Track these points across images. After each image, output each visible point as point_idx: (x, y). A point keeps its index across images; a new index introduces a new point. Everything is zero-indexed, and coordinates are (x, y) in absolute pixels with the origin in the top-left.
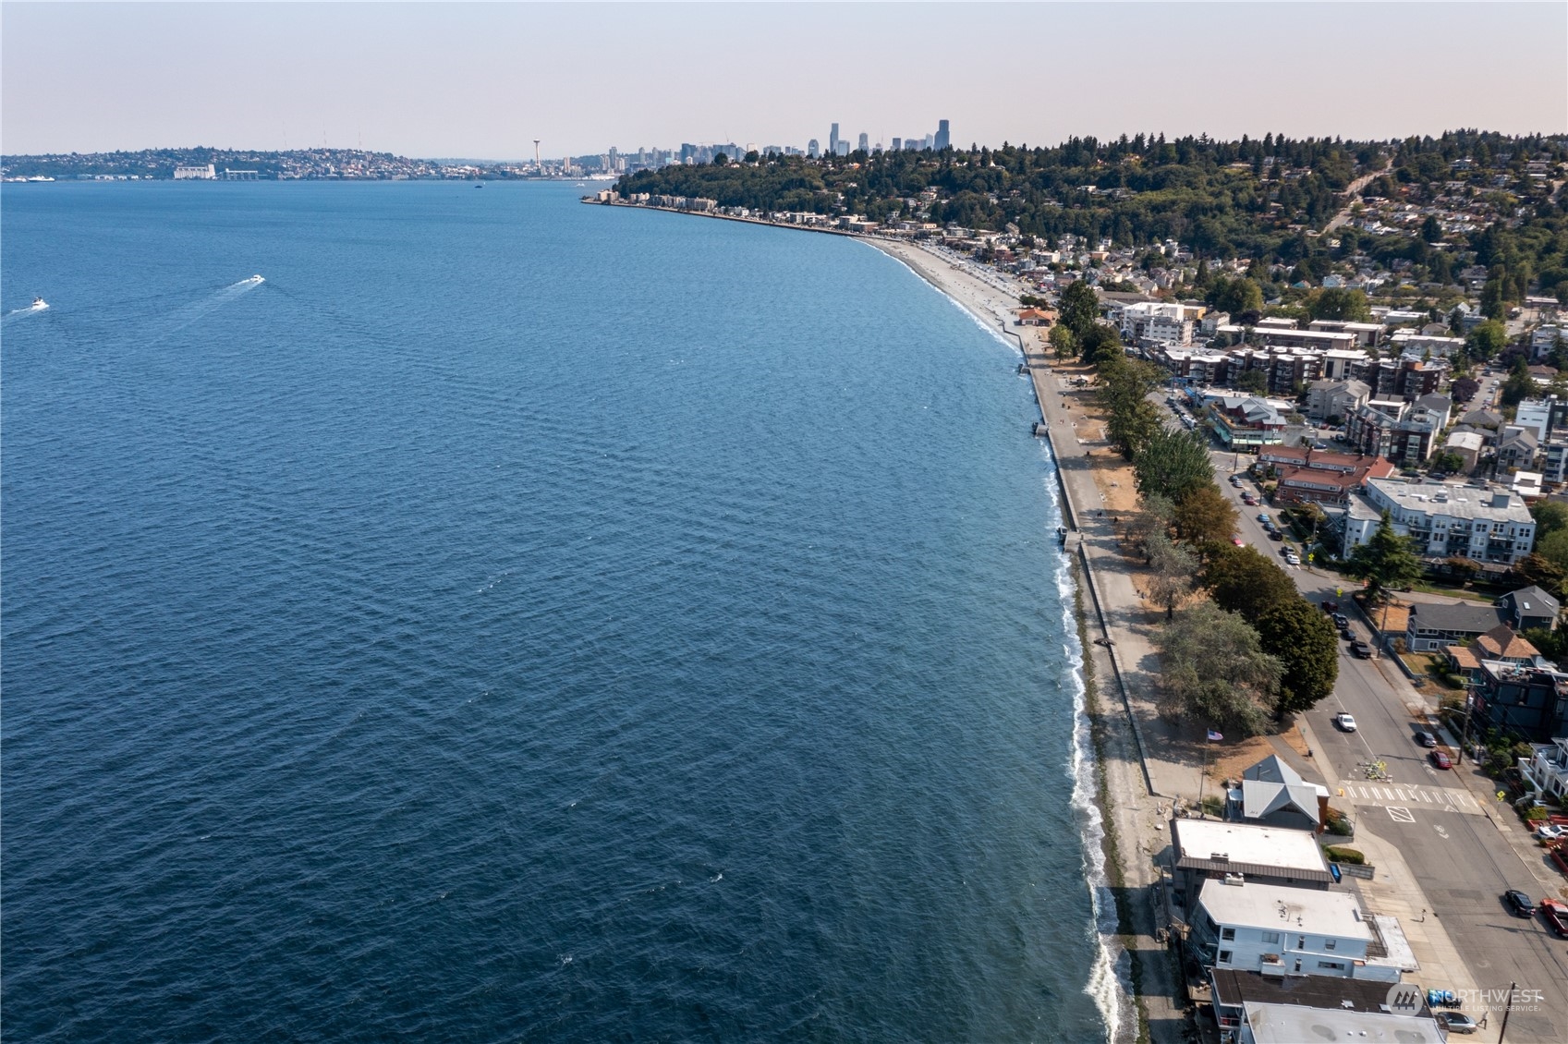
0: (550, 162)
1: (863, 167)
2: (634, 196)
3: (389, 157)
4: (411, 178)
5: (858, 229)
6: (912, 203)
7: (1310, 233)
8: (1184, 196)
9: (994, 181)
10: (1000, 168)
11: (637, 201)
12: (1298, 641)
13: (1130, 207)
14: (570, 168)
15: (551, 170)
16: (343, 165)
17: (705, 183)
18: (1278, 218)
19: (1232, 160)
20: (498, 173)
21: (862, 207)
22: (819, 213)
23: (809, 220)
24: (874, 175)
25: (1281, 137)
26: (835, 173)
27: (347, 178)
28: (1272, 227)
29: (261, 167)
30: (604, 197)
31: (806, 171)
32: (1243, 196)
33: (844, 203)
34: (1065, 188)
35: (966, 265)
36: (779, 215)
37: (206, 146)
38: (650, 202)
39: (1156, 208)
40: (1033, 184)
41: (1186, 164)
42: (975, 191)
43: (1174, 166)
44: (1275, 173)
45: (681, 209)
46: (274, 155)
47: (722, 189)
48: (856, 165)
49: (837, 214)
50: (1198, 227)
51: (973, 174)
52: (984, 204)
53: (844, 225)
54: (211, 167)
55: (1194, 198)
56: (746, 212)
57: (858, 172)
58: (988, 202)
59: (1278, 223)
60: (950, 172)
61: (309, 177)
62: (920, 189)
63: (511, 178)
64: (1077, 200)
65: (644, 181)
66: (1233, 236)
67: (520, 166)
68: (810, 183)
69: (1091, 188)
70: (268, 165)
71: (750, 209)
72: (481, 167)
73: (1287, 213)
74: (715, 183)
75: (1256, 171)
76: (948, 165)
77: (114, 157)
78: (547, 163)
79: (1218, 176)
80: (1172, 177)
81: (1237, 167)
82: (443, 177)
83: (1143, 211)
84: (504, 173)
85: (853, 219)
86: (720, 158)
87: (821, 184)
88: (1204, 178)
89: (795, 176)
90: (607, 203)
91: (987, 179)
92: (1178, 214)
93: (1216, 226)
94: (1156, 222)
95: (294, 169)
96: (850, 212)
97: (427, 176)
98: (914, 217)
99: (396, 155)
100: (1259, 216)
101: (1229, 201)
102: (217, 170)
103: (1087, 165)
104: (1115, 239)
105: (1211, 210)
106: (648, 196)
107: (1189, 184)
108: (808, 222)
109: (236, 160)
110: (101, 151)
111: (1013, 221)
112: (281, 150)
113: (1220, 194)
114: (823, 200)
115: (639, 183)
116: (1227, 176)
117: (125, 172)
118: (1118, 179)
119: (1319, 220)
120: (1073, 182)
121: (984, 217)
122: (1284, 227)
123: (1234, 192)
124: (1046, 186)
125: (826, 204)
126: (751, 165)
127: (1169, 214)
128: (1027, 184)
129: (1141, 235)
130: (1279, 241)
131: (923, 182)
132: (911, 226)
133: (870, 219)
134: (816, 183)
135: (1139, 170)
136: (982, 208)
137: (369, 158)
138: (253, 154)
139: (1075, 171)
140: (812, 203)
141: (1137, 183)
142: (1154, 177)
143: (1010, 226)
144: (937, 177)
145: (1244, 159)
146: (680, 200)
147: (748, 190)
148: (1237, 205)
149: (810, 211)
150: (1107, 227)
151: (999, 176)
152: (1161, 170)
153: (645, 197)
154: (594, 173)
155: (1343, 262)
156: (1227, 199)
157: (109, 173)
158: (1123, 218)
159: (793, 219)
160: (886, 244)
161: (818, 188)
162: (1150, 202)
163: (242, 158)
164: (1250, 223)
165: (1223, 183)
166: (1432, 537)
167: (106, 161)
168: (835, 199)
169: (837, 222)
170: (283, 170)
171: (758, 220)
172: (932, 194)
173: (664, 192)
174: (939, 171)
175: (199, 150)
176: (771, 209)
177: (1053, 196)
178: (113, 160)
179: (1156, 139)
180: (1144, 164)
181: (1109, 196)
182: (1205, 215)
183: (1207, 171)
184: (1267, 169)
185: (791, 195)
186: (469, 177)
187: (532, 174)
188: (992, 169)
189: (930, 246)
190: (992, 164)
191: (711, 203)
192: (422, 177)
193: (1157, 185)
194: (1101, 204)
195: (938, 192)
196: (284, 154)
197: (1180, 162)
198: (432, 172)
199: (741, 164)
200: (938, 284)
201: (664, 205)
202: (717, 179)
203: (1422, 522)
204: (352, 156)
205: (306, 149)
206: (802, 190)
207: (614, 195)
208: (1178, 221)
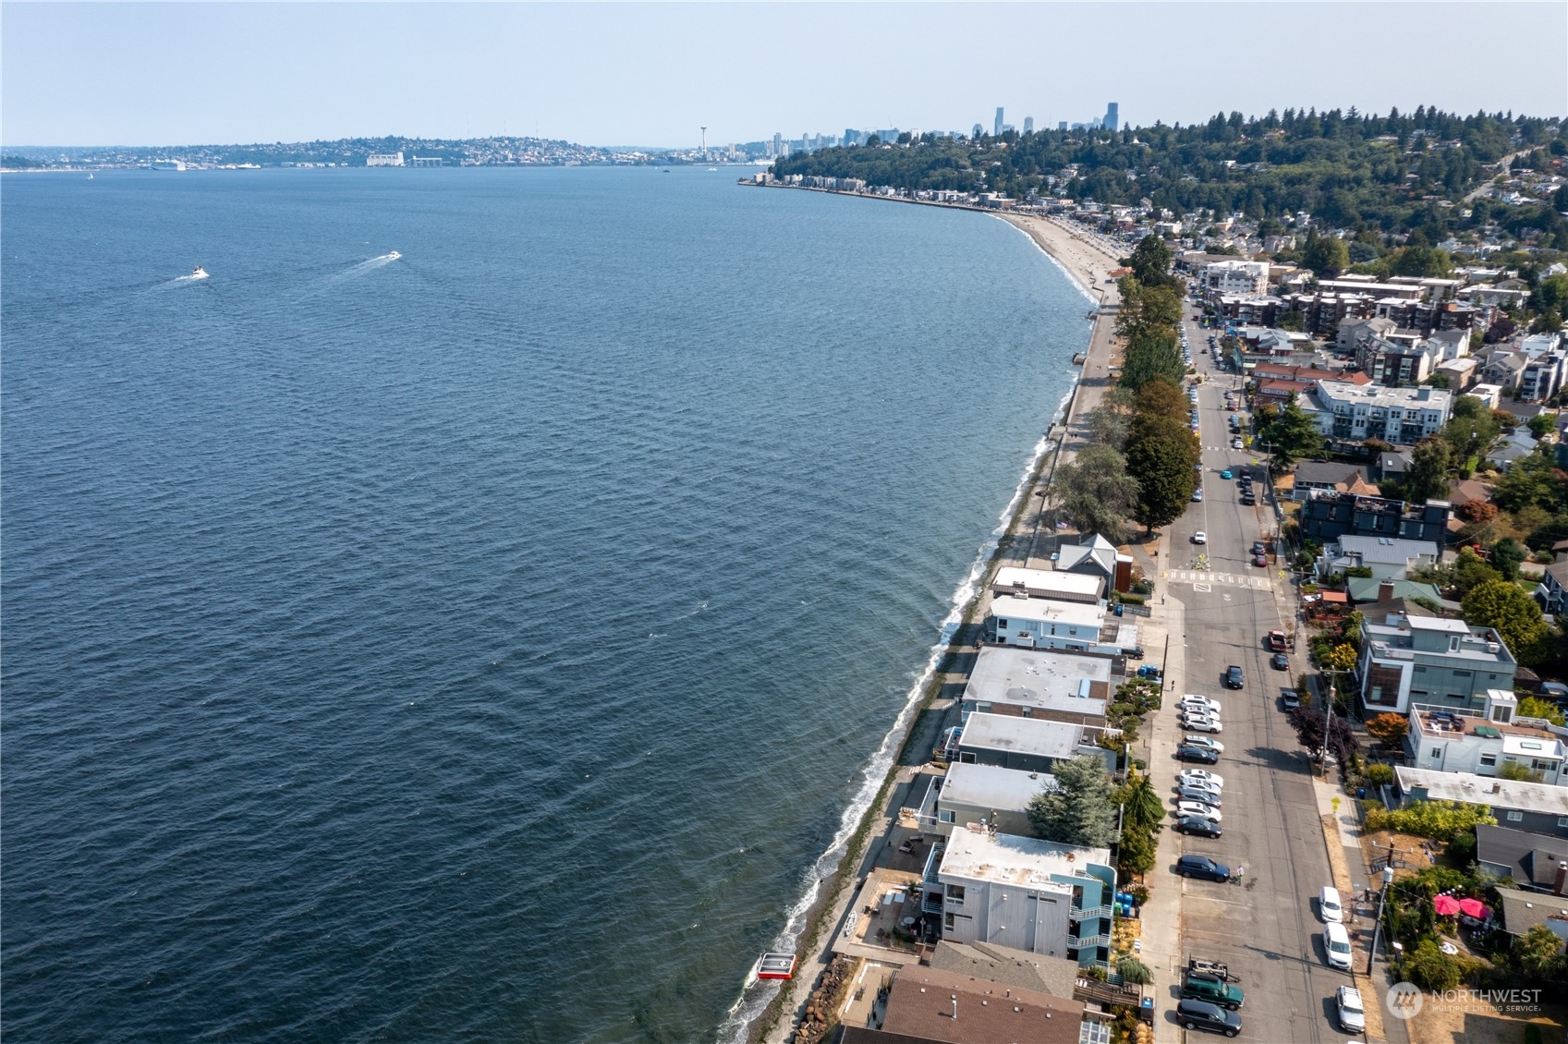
0: (717, 149)
1: (1009, 146)
2: (788, 178)
3: (564, 144)
4: (583, 164)
5: (995, 205)
6: (1051, 180)
7: (1444, 203)
8: (1322, 169)
9: (1134, 158)
10: (1143, 145)
11: (790, 182)
12: (1154, 467)
13: (1264, 181)
14: (734, 154)
15: (717, 155)
16: (520, 152)
17: (855, 164)
18: (1413, 189)
19: (1379, 133)
20: (666, 159)
21: (1002, 185)
22: (961, 190)
23: (951, 197)
24: (1018, 153)
25: (1433, 109)
26: (981, 153)
27: (523, 165)
28: (1406, 198)
29: (445, 154)
30: (759, 179)
31: (954, 151)
32: (1382, 168)
33: (987, 181)
34: (1204, 163)
35: (1086, 236)
36: (922, 193)
37: (396, 135)
38: (802, 183)
39: (1291, 181)
40: (1174, 160)
41: (1331, 138)
42: (1115, 167)
43: (1319, 139)
44: (1420, 144)
45: (830, 189)
46: (457, 143)
47: (872, 169)
48: (1004, 145)
49: (977, 191)
50: (1330, 199)
51: (1114, 151)
52: (1121, 181)
53: (983, 202)
54: (400, 155)
55: (1331, 170)
56: (892, 191)
57: (1004, 151)
58: (1125, 178)
59: (1412, 194)
60: (1092, 149)
61: (489, 164)
62: (1062, 166)
63: (677, 164)
64: (1214, 175)
65: (799, 162)
66: (1365, 208)
67: (687, 152)
68: (957, 163)
69: (1230, 163)
70: (451, 153)
71: (896, 188)
72: (650, 154)
73: (1423, 185)
74: (865, 164)
75: (1402, 143)
76: (1090, 143)
77: (313, 146)
78: (712, 150)
79: (1361, 149)
80: (1313, 150)
81: (1385, 139)
82: (613, 163)
83: (1277, 184)
84: (671, 159)
85: (992, 196)
86: (873, 139)
87: (967, 163)
88: (1346, 151)
89: (942, 156)
90: (762, 184)
91: (1129, 155)
92: (1312, 187)
93: (1348, 198)
94: (1290, 194)
95: (475, 156)
96: (990, 190)
97: (598, 162)
98: (1052, 194)
99: (571, 142)
100: (1392, 187)
101: (1369, 174)
102: (405, 158)
103: (1228, 140)
104: (1246, 213)
105: (1348, 182)
106: (801, 177)
107: (1330, 157)
108: (949, 200)
109: (423, 148)
110: (303, 141)
111: (1148, 196)
112: (464, 138)
113: (1360, 166)
114: (966, 178)
115: (793, 165)
116: (1371, 149)
117: (323, 160)
118: (1258, 154)
119: (1456, 191)
120: (1212, 157)
121: (1120, 193)
122: (1418, 198)
123: (1374, 165)
124: (1186, 161)
125: (968, 182)
126: (903, 146)
127: (1304, 186)
128: (1167, 160)
129: (1272, 207)
130: (1411, 212)
131: (1065, 159)
132: (1048, 202)
133: (1009, 196)
134: (962, 162)
135: (1281, 145)
136: (1118, 184)
137: (545, 145)
138: (438, 142)
139: (1217, 146)
140: (956, 182)
141: (1277, 157)
142: (1295, 151)
143: (1145, 201)
144: (1079, 154)
145: (1393, 132)
146: (831, 180)
147: (896, 170)
148: (1376, 177)
149: (952, 189)
150: (1240, 200)
151: (1141, 152)
152: (1302, 144)
153: (798, 178)
154: (758, 158)
155: (1470, 231)
156: (1366, 172)
157: (309, 161)
158: (1257, 191)
159: (935, 197)
160: (1018, 219)
161: (964, 167)
162: (1286, 174)
163: (428, 146)
164: (1383, 195)
165: (1366, 156)
166: (1354, 423)
167: (307, 149)
168: (977, 177)
169: (977, 199)
170: (465, 157)
171: (901, 198)
172: (1073, 171)
173: (816, 174)
174: (1082, 149)
175: (390, 139)
176: (916, 188)
177: (1192, 172)
178: (313, 149)
179: (1307, 114)
180: (1288, 139)
181: (1248, 170)
182: (1341, 187)
183: (1351, 144)
184: (1412, 141)
185: (936, 175)
186: (638, 163)
187: (698, 160)
188: (1136, 145)
189: (1062, 221)
190: (1136, 141)
191: (860, 183)
192: (592, 163)
193: (1297, 158)
194: (1238, 179)
195: (1079, 170)
196: (466, 143)
197: (1324, 136)
198: (603, 158)
199: (893, 146)
200: (1051, 251)
201: (815, 185)
202: (867, 160)
203: (1347, 411)
204: (529, 143)
205: (487, 137)
206: (947, 170)
207: (769, 177)
208: (1312, 194)
